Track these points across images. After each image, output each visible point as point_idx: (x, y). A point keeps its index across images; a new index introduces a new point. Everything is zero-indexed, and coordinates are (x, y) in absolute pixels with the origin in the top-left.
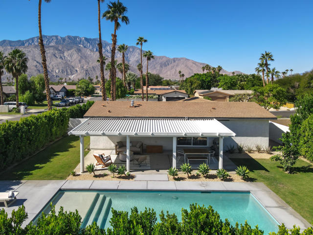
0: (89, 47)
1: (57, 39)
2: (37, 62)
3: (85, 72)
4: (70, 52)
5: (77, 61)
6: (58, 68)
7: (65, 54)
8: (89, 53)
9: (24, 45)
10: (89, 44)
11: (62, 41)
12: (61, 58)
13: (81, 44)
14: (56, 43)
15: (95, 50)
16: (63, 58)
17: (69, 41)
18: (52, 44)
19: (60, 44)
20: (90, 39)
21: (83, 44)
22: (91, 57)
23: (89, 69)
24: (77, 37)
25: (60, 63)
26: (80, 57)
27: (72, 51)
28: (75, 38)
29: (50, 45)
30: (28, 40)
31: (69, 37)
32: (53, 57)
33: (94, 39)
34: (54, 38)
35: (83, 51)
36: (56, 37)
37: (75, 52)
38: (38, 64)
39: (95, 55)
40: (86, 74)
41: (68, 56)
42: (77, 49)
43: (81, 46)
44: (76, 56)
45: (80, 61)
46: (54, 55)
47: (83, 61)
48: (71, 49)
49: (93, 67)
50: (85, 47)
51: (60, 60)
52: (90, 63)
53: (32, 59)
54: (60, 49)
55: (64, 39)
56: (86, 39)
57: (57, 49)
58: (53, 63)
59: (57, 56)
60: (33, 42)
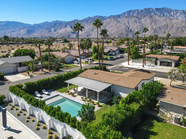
0: (158, 13)
1: (138, 11)
2: (126, 26)
3: (153, 31)
4: (145, 18)
5: (149, 24)
6: (137, 29)
7: (142, 20)
8: (157, 18)
9: (120, 17)
10: (158, 12)
11: (141, 12)
12: (139, 22)
13: (152, 13)
14: (137, 14)
15: (162, 15)
16: (141, 22)
17: (145, 12)
18: (135, 15)
19: (139, 14)
20: (159, 9)
21: (154, 13)
22: (159, 20)
23: (157, 29)
24: (150, 8)
25: (138, 26)
26: (151, 21)
27: (146, 17)
28: (149, 9)
29: (134, 15)
30: (122, 14)
31: (145, 9)
32: (135, 22)
33: (162, 8)
34: (136, 11)
35: (153, 17)
36: (138, 10)
37: (148, 18)
38: (126, 27)
39: (161, 19)
40: (154, 32)
41: (144, 21)
42: (150, 16)
43: (153, 14)
44: (149, 21)
45: (151, 24)
46: (136, 21)
47: (153, 24)
48: (145, 17)
49: (159, 27)
50: (155, 14)
51: (138, 24)
52: (158, 25)
53: (124, 25)
54: (139, 17)
55: (142, 11)
56: (157, 9)
57: (137, 17)
58: (134, 26)
59: (137, 22)
60: (125, 14)
